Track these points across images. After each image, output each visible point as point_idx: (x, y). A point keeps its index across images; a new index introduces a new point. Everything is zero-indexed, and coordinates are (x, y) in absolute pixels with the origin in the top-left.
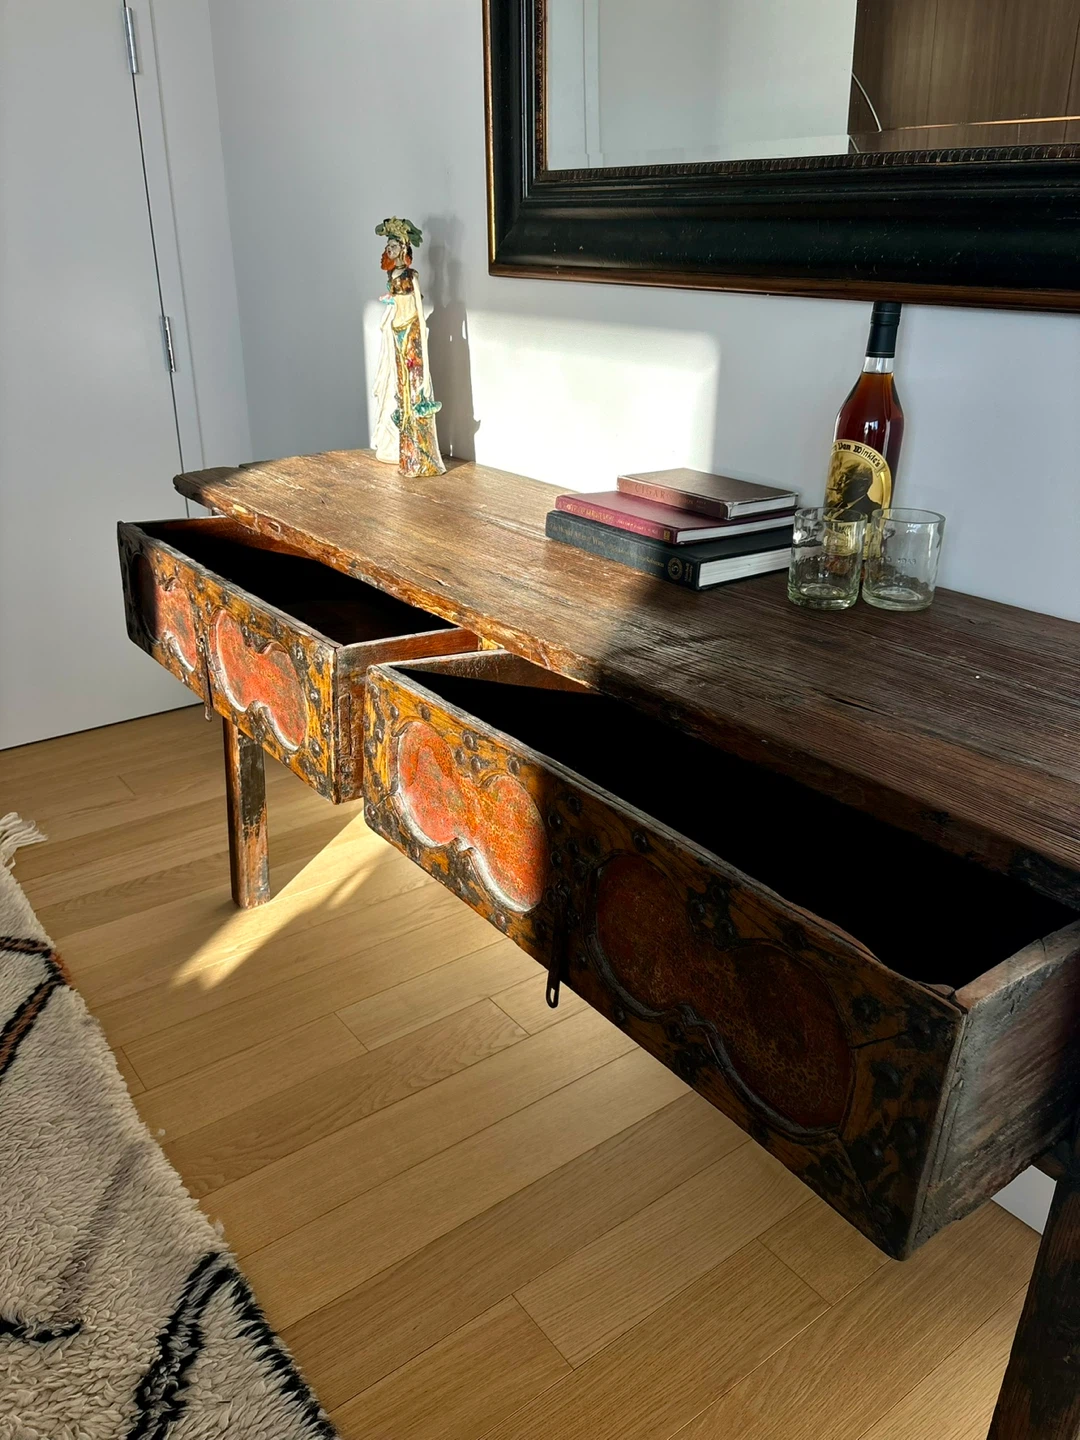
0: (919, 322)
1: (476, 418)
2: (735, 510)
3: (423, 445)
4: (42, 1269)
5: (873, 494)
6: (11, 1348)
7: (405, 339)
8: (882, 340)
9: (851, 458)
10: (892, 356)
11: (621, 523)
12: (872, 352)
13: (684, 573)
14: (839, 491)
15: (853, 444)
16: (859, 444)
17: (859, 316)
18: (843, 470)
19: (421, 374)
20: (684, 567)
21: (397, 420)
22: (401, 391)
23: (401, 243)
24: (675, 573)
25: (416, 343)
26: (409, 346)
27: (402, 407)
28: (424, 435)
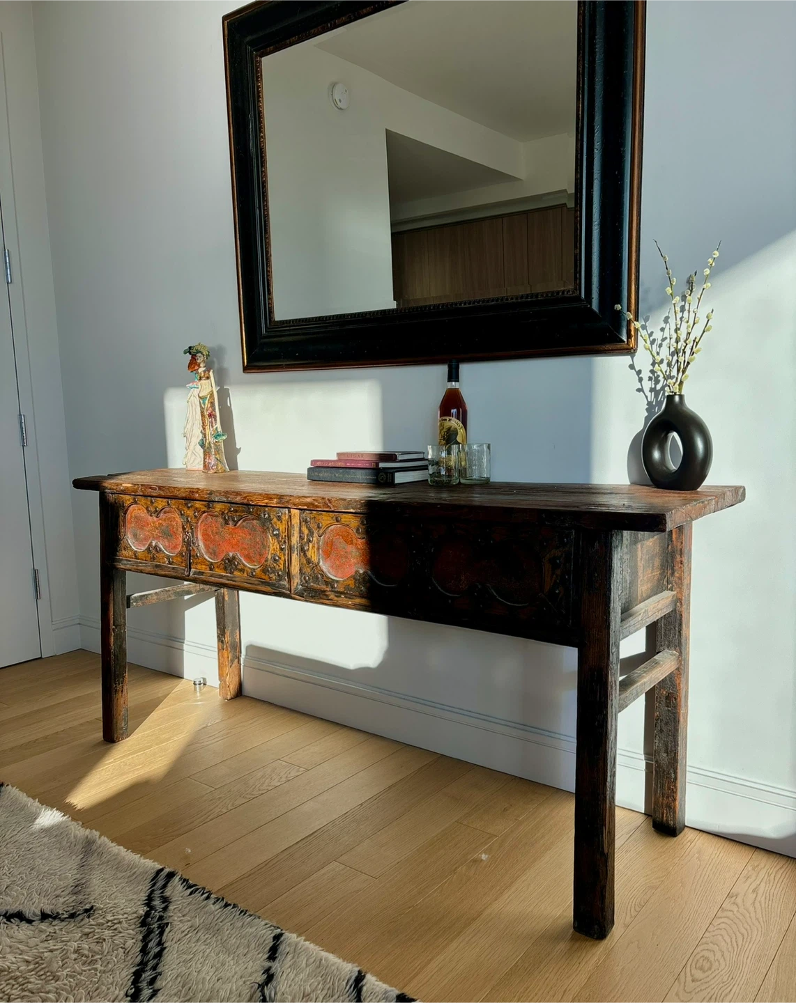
0: (466, 369)
1: (238, 447)
2: (400, 458)
3: (217, 456)
4: (58, 892)
5: (459, 439)
6: (53, 923)
7: (207, 402)
8: (453, 376)
9: (447, 424)
10: (458, 381)
11: (348, 465)
12: (450, 379)
13: (387, 478)
14: (444, 439)
15: (448, 418)
16: (451, 418)
17: (442, 370)
18: (445, 430)
19: (216, 420)
20: (387, 476)
21: (203, 445)
22: (204, 429)
23: (204, 355)
24: (382, 479)
25: (212, 404)
26: (209, 405)
27: (205, 437)
28: (218, 451)
